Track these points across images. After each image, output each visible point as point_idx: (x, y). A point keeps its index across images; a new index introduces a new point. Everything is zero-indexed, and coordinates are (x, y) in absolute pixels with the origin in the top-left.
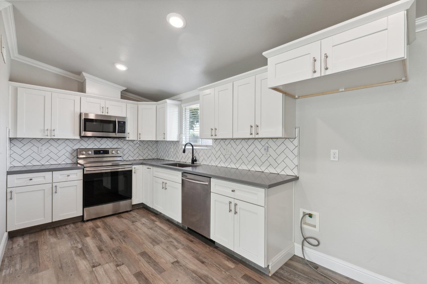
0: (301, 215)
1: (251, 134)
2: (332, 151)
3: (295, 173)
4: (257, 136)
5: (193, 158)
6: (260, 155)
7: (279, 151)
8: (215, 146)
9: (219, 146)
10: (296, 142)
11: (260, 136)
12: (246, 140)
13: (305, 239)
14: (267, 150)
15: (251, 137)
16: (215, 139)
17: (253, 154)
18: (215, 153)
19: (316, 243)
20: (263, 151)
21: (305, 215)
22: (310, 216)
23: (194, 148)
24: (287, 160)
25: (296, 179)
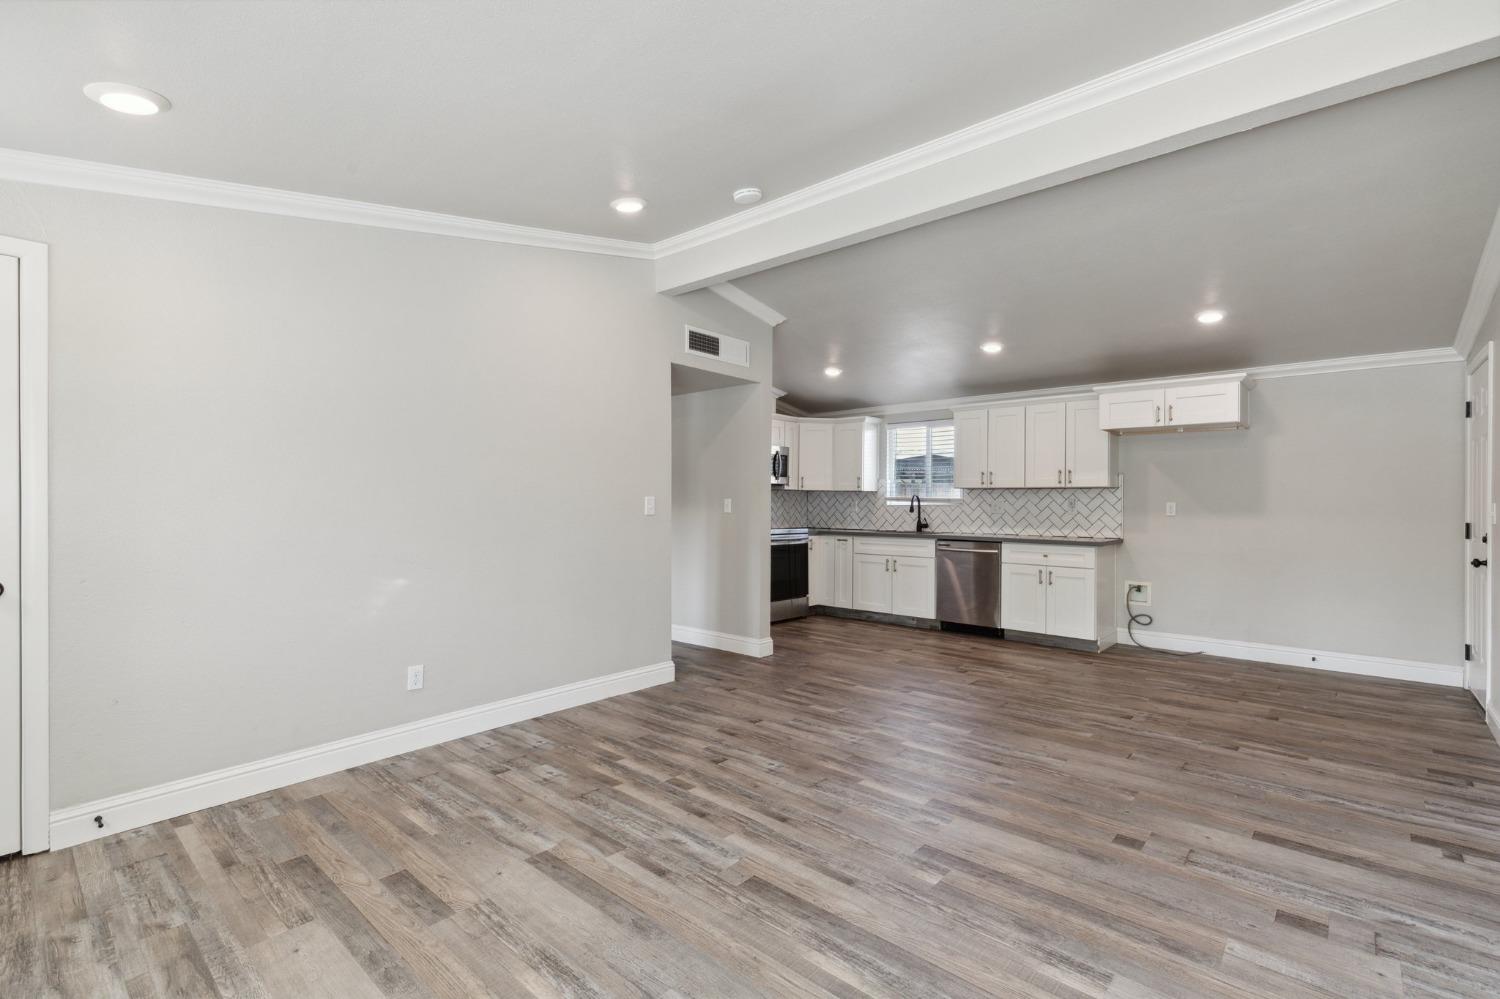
0: (1127, 589)
1: (1060, 482)
2: (1168, 504)
3: (1119, 534)
4: (1069, 485)
5: (919, 522)
6: (1060, 512)
7: (1092, 506)
8: (968, 499)
9: (979, 500)
10: (1119, 493)
11: (1074, 485)
12: (1035, 491)
13: (1133, 618)
14: (1072, 505)
15: (1058, 486)
16: (969, 489)
17: (1047, 512)
18: (968, 511)
19: (1147, 620)
20: (1066, 506)
21: (1131, 588)
22: (1139, 589)
23: (922, 504)
24: (1106, 519)
25: (1119, 542)
